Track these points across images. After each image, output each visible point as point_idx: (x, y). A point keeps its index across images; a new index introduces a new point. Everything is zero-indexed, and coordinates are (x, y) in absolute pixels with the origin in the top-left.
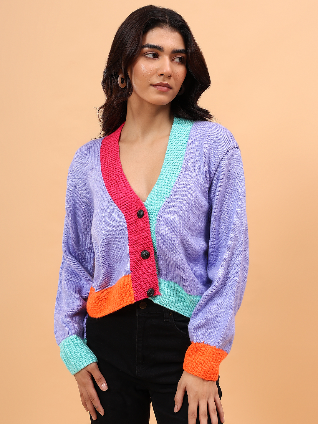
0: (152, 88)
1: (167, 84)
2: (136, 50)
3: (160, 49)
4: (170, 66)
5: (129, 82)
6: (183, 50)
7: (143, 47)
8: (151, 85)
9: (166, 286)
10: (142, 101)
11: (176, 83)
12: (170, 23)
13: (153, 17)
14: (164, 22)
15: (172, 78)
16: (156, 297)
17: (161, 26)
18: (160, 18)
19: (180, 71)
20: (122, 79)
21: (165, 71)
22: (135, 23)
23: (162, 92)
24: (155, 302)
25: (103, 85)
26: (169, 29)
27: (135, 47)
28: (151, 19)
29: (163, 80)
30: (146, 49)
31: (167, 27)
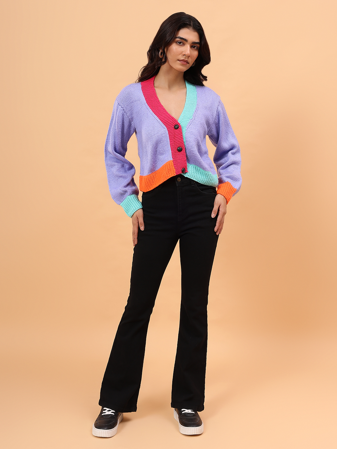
0: (178, 62)
1: (187, 61)
2: (172, 39)
3: (186, 40)
4: (190, 51)
5: (165, 56)
6: (198, 42)
7: (177, 38)
8: (178, 60)
9: (191, 167)
10: (171, 67)
11: (191, 61)
12: (193, 26)
14: (190, 25)
15: (190, 57)
16: (186, 173)
17: (188, 28)
18: (188, 23)
19: (195, 53)
20: (161, 53)
21: (187, 53)
22: (174, 23)
23: (182, 65)
24: (185, 176)
25: (148, 53)
26: (192, 29)
27: (172, 37)
29: (185, 58)
30: (177, 39)
31: (191, 28)
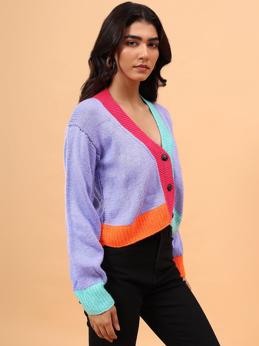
1: (146, 65)
3: (139, 38)
5: (115, 64)
6: (157, 38)
7: (126, 37)
13: (133, 14)
14: (141, 17)
20: (109, 61)
23: (141, 72)
26: (145, 22)
28: (132, 15)
